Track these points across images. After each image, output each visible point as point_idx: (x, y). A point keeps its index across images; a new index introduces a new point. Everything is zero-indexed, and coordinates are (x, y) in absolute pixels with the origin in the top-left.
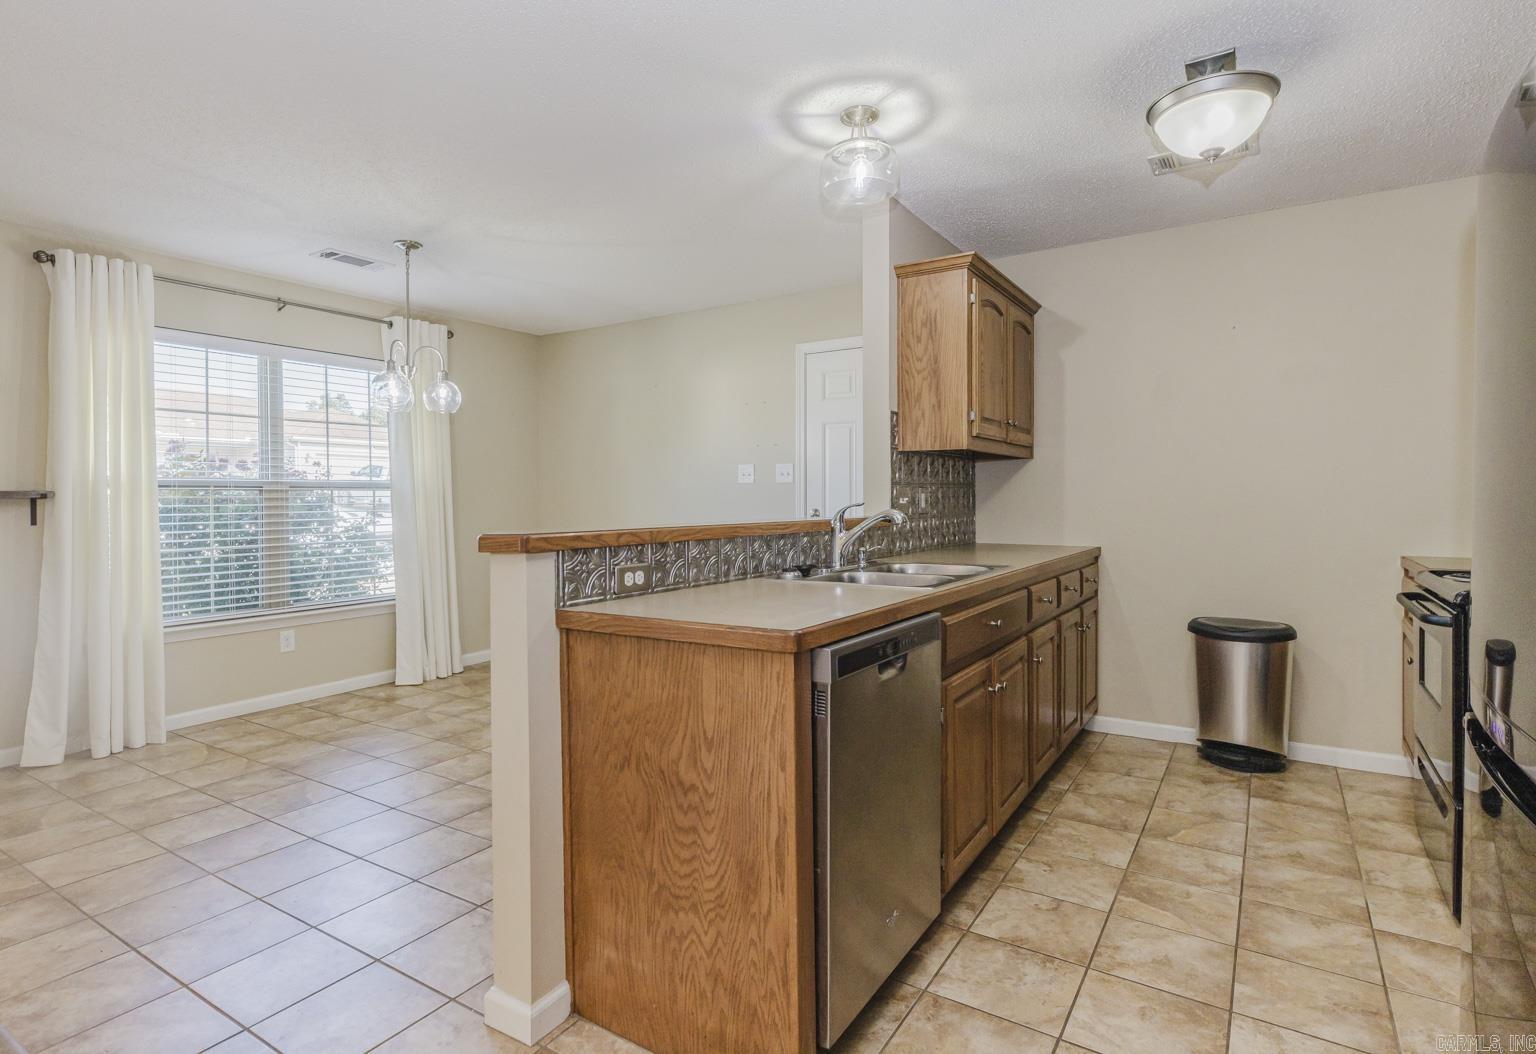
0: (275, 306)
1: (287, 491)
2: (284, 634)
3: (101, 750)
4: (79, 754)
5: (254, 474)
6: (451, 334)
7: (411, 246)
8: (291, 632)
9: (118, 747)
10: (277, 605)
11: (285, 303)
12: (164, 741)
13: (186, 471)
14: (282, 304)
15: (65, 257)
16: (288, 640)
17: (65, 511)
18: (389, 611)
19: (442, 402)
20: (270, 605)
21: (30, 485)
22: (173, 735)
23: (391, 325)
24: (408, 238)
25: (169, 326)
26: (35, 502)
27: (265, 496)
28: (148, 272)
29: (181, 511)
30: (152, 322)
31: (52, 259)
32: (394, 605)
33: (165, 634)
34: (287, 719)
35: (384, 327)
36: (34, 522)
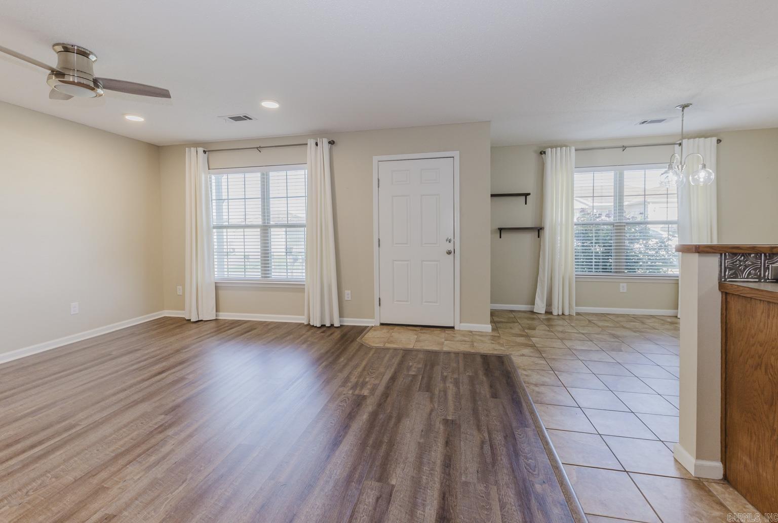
0: (622, 149)
1: (624, 226)
2: (621, 284)
3: (555, 313)
4: (549, 312)
5: (611, 219)
6: (719, 141)
7: (684, 107)
8: (625, 284)
9: (560, 313)
10: (620, 272)
11: (626, 147)
12: (575, 315)
13: (585, 220)
14: (624, 148)
15: (549, 151)
16: (623, 288)
17: (547, 233)
18: (675, 282)
19: (702, 180)
20: (616, 272)
21: (538, 226)
22: (578, 314)
23: (680, 144)
24: (683, 103)
25: (579, 167)
26: (539, 230)
27: (615, 228)
28: (573, 149)
29: (583, 233)
30: (574, 166)
31: (545, 153)
32: (678, 280)
33: (576, 277)
34: (621, 319)
35: (677, 147)
36: (539, 237)
